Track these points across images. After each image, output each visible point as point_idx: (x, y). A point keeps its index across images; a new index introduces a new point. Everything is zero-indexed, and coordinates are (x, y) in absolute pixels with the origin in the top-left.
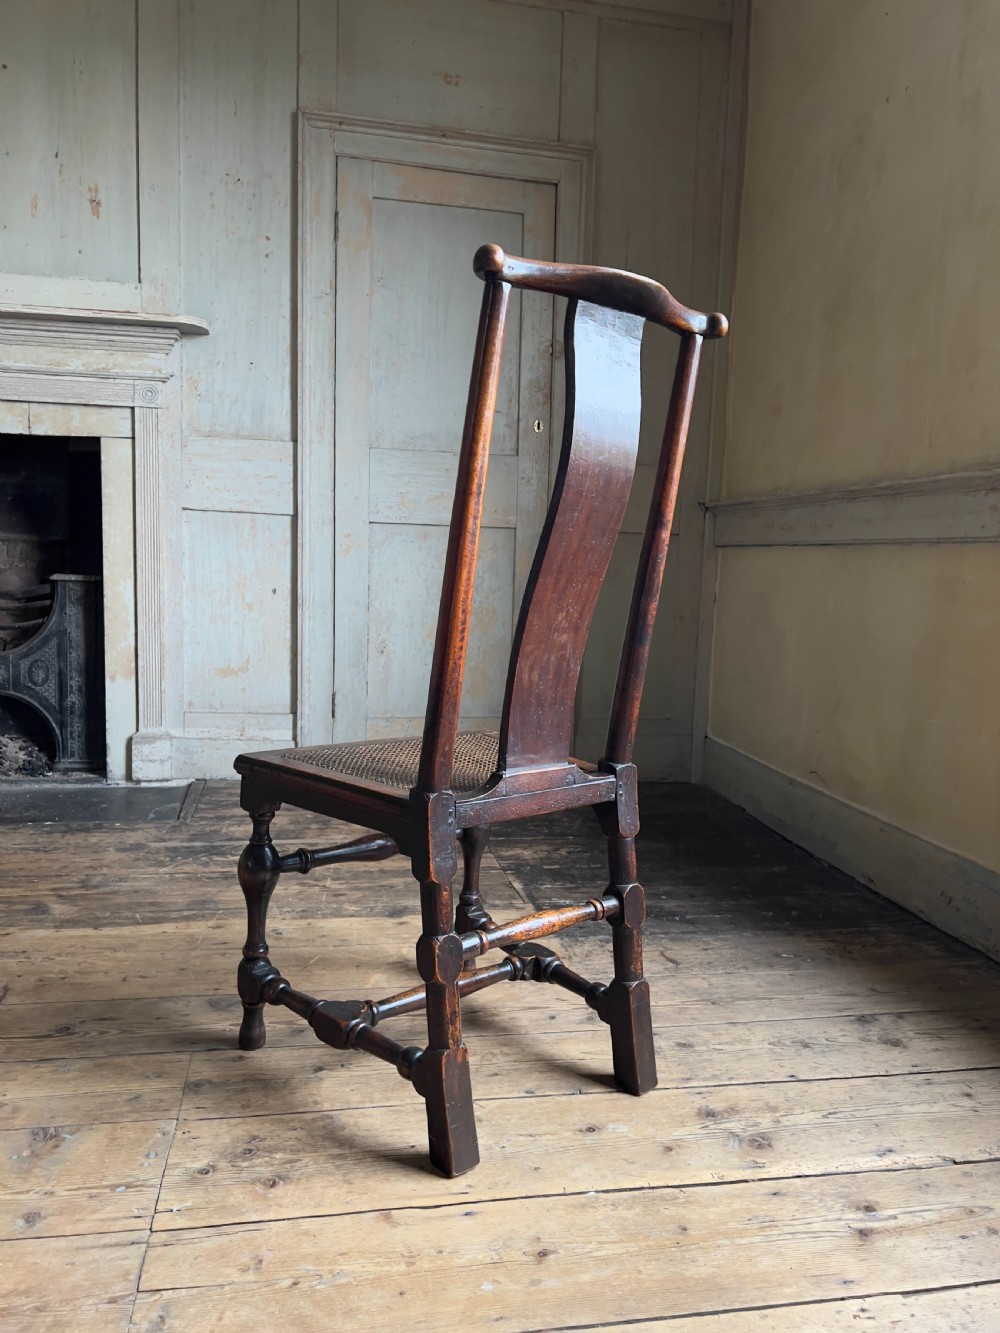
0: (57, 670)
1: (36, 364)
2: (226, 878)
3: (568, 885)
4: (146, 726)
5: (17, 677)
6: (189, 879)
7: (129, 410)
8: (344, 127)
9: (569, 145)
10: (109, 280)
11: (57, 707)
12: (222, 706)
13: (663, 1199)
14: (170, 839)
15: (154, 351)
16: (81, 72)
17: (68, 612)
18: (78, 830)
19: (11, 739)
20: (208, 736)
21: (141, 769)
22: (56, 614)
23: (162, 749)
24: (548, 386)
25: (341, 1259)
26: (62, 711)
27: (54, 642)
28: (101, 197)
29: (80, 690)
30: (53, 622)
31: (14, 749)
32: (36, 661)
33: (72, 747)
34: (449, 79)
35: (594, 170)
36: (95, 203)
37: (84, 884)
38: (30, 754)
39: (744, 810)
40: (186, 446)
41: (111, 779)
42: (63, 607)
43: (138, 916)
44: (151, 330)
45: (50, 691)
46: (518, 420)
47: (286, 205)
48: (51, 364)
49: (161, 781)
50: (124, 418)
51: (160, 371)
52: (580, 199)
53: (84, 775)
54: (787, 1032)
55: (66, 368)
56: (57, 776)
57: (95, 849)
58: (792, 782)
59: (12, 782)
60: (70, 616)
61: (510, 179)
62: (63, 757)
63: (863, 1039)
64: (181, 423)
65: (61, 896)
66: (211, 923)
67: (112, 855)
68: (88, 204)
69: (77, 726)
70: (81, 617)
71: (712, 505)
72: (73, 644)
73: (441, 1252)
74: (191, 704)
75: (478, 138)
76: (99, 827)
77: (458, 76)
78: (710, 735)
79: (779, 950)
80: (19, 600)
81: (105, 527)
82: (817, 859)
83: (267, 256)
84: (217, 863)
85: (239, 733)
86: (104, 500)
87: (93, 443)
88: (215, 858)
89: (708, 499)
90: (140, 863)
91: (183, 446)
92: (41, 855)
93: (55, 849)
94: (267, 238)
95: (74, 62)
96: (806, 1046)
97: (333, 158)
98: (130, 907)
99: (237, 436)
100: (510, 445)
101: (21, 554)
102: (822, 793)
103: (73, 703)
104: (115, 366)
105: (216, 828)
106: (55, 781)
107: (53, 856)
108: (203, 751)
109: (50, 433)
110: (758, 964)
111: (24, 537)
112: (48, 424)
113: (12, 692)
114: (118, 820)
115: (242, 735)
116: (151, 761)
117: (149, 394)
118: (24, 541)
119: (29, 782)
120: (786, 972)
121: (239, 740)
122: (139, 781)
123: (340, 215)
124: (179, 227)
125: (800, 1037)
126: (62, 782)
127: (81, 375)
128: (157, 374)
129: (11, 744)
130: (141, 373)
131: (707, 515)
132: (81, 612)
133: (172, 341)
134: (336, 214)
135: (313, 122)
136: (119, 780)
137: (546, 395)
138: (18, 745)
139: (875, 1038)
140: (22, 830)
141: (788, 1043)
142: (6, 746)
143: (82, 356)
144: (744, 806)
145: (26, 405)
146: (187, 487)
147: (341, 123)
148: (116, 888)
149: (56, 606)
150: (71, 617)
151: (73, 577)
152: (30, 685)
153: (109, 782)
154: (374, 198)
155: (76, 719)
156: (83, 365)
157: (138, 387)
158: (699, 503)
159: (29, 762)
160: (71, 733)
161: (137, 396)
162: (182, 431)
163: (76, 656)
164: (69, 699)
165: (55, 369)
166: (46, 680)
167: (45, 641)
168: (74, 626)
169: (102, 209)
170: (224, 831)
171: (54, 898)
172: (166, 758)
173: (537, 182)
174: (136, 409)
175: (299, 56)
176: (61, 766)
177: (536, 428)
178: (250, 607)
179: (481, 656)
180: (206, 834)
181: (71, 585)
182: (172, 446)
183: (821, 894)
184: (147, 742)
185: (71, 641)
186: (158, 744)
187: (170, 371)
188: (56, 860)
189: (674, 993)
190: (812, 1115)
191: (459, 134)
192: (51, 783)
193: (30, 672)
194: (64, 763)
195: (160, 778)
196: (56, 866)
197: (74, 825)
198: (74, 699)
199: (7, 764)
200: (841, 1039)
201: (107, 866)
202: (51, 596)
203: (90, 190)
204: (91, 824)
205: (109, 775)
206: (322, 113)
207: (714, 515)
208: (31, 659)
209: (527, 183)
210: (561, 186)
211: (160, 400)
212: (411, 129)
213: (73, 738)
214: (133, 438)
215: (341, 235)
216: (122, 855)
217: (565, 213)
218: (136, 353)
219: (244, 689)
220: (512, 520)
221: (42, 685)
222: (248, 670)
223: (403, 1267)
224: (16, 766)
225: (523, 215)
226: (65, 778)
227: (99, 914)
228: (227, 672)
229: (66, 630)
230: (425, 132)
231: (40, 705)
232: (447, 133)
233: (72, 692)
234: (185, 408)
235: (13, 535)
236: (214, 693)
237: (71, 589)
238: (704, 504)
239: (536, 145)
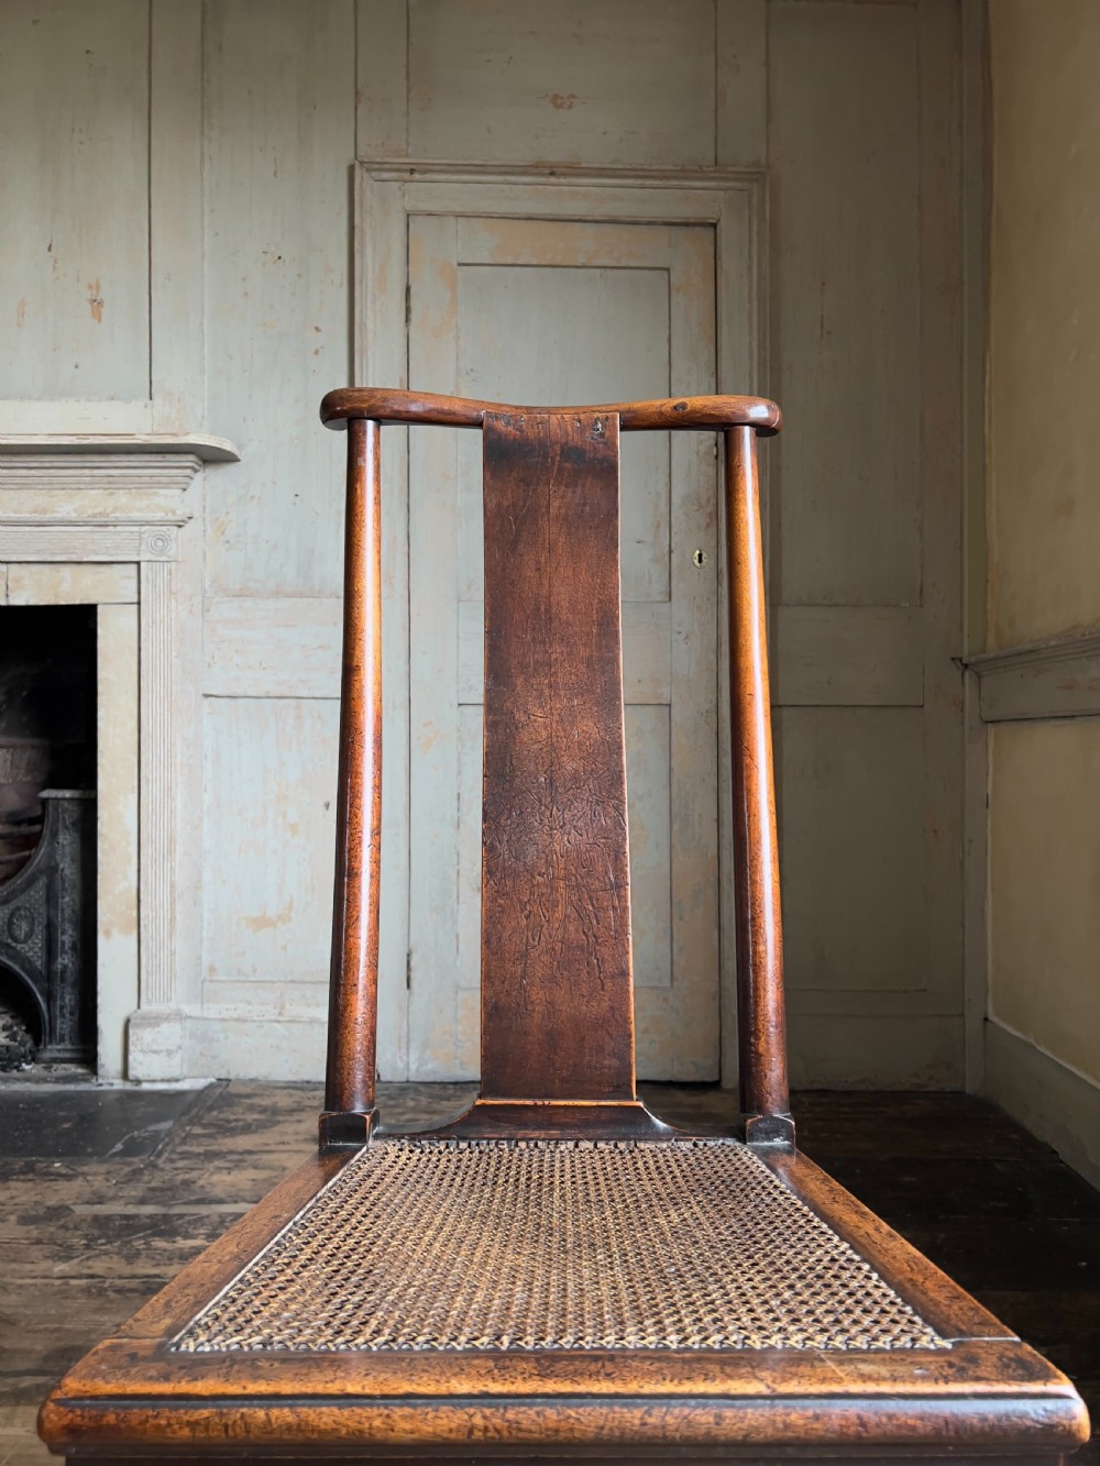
0: (45, 921)
1: (16, 512)
4: (149, 1002)
6: (89, 1290)
7: (135, 567)
8: (417, 176)
9: (730, 169)
10: (112, 399)
11: (44, 972)
12: (255, 971)
14: (112, 1199)
15: (167, 486)
16: (81, 143)
17: (60, 841)
20: (235, 1015)
21: (141, 1063)
22: (46, 844)
23: (169, 1034)
24: (713, 501)
26: (49, 977)
27: (42, 882)
28: (103, 295)
29: (74, 947)
30: (41, 854)
32: (18, 909)
33: (61, 1029)
34: (559, 101)
35: (767, 199)
36: (96, 304)
38: (12, 1037)
40: (208, 611)
41: (103, 1077)
42: (54, 835)
44: (159, 457)
45: (34, 949)
46: (670, 552)
47: (342, 284)
48: (34, 512)
49: (169, 1081)
50: (128, 577)
51: (174, 512)
52: (750, 241)
53: (75, 1070)
55: (54, 515)
56: (35, 1070)
60: (63, 846)
61: (649, 223)
62: (50, 1042)
64: (202, 580)
67: (6, 1231)
68: (88, 305)
69: (68, 998)
71: (973, 659)
72: (67, 885)
74: (212, 969)
75: (601, 172)
76: (26, 1171)
77: (572, 96)
78: (991, 1017)
80: (14, 824)
81: (101, 724)
83: (316, 352)
85: (276, 1012)
86: (101, 688)
87: (88, 612)
89: (966, 653)
90: (35, 1252)
91: (206, 610)
94: (317, 329)
97: (403, 217)
99: (277, 593)
100: (658, 588)
101: (28, 764)
103: (65, 966)
104: (115, 509)
105: (193, 1176)
106: (28, 1080)
108: (227, 1038)
109: (33, 602)
111: (34, 741)
112: (30, 591)
114: (60, 1156)
115: (280, 1014)
116: (155, 1052)
117: (160, 543)
118: (33, 747)
121: (279, 1022)
122: (138, 1082)
123: (412, 291)
124: (202, 324)
126: (39, 1080)
127: (71, 523)
128: (170, 517)
130: (149, 516)
131: (967, 675)
132: (78, 840)
133: (188, 472)
134: (408, 289)
135: (374, 174)
136: (114, 1078)
137: (710, 514)
143: (74, 498)
145: (3, 567)
146: (209, 666)
147: (412, 171)
149: (46, 832)
150: (67, 841)
151: (68, 794)
152: (9, 941)
153: (100, 1081)
154: (460, 264)
155: (68, 989)
156: (75, 510)
157: (144, 536)
158: (953, 659)
159: (8, 1048)
160: (62, 1008)
161: (143, 547)
162: (204, 591)
163: (69, 901)
164: (60, 960)
165: (38, 517)
166: (29, 935)
167: (31, 882)
168: (68, 859)
169: (104, 311)
170: (201, 1182)
172: (174, 1048)
173: (687, 224)
174: (142, 564)
175: (357, 93)
176: (47, 1055)
177: (696, 561)
178: (294, 829)
180: (173, 1188)
181: (66, 804)
182: (191, 612)
184: (150, 1025)
185: (63, 881)
186: (165, 1027)
187: (187, 512)
191: (573, 170)
192: (24, 1082)
193: (10, 923)
194: (52, 1050)
195: (167, 1076)
198: (65, 960)
202: (40, 820)
203: (90, 287)
205: (100, 1072)
206: (386, 159)
207: (979, 677)
208: (12, 906)
209: (673, 228)
210: (722, 226)
211: (172, 550)
212: (504, 170)
213: (63, 1015)
214: (139, 603)
215: (414, 316)
216: (22, 1232)
217: (729, 263)
218: (143, 491)
219: (284, 948)
220: (665, 693)
221: (25, 942)
222: (290, 919)
225: (668, 270)
226: (46, 1073)
228: (261, 922)
229: (57, 866)
230: (525, 170)
231: (23, 969)
232: (557, 170)
233: (63, 952)
234: (208, 560)
235: (18, 741)
236: (244, 953)
237: (65, 811)
238: (961, 660)
239: (684, 173)
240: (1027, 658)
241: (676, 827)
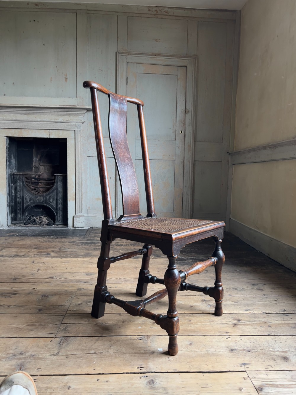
0: (56, 199)
1: (51, 119)
2: (94, 249)
3: (184, 254)
4: (78, 213)
5: (46, 200)
6: (86, 249)
7: (74, 131)
8: (129, 55)
9: (190, 56)
10: (69, 98)
12: (97, 208)
13: (187, 315)
14: (82, 240)
15: (80, 115)
16: (63, 45)
17: (59, 183)
18: (59, 238)
19: (44, 217)
20: (94, 216)
21: (76, 224)
22: (56, 184)
23: (82, 219)
24: (184, 121)
25: (107, 321)
26: (57, 209)
27: (55, 191)
28: (68, 77)
29: (61, 204)
30: (55, 186)
31: (45, 219)
32: (50, 196)
33: (59, 219)
34: (157, 41)
35: (197, 62)
36: (66, 78)
37: (59, 249)
38: (49, 221)
39: (239, 238)
42: (57, 182)
43: (72, 256)
44: (79, 110)
45: (54, 204)
46: (176, 131)
47: (114, 76)
50: (73, 133)
51: (82, 121)
52: (193, 70)
53: (62, 226)
54: (232, 286)
55: (58, 120)
56: (55, 226)
57: (63, 242)
58: (250, 229)
59: (44, 227)
61: (174, 66)
62: (57, 221)
63: (253, 289)
64: (87, 134)
65: (53, 252)
66: (89, 258)
67: (67, 243)
68: (65, 79)
69: (60, 213)
70: (62, 185)
71: (231, 153)
73: (131, 321)
74: (89, 207)
75: (165, 56)
76: (65, 237)
77: (160, 40)
78: (231, 218)
79: (237, 270)
80: (47, 181)
81: (68, 161)
82: (257, 250)
84: (93, 246)
86: (68, 154)
87: (65, 140)
88: (93, 245)
89: (230, 151)
90: (74, 245)
91: (88, 140)
92: (50, 243)
93: (53, 242)
94: (109, 85)
95: (61, 43)
96: (236, 289)
97: (126, 63)
98: (70, 254)
100: (174, 137)
101: (48, 169)
102: (258, 232)
104: (70, 120)
105: (94, 238)
106: (55, 227)
107: (52, 243)
108: (92, 220)
109: (54, 137)
110: (230, 272)
111: (48, 164)
112: (54, 135)
113: (44, 204)
114: (69, 236)
116: (79, 222)
117: (79, 127)
118: (48, 166)
119: (48, 227)
120: (237, 274)
122: (76, 228)
123: (128, 78)
125: (235, 287)
126: (57, 227)
127: (62, 122)
128: (81, 122)
129: (44, 218)
130: (77, 121)
131: (230, 156)
132: (62, 183)
133: (85, 113)
134: (127, 78)
135: (121, 54)
136: (71, 227)
137: (184, 124)
138: (46, 218)
139: (256, 288)
140: (46, 238)
141: (231, 288)
142: (43, 218)
143: (62, 117)
144: (239, 237)
145: (49, 130)
146: (88, 151)
147: (128, 54)
148: (67, 250)
150: (60, 185)
151: (60, 175)
152: (49, 202)
154: (137, 73)
155: (60, 212)
156: (63, 120)
157: (76, 125)
158: (227, 152)
159: (49, 223)
161: (76, 127)
162: (87, 136)
163: (61, 195)
165: (55, 121)
166: (53, 201)
167: (53, 191)
168: (60, 187)
169: (68, 80)
170: (96, 239)
171: (52, 252)
172: (82, 222)
173: (181, 66)
174: (76, 131)
175: (117, 37)
176: (56, 224)
177: (181, 133)
179: (166, 195)
180: (91, 239)
181: (59, 176)
182: (85, 140)
183: (254, 258)
184: (78, 217)
185: (59, 191)
186: (81, 218)
187: (84, 121)
188: (53, 244)
189: (205, 277)
190: (232, 302)
191: (159, 55)
192: (54, 228)
193: (49, 199)
194: (57, 223)
195: (81, 227)
196: (53, 245)
197: (58, 237)
198: (60, 206)
199: (43, 223)
200: (246, 288)
201: (66, 246)
202: (54, 179)
203: (65, 75)
204: (63, 237)
205: (68, 226)
206: (123, 52)
207: (232, 156)
208: (49, 196)
209: (178, 67)
210: (188, 67)
211: (82, 128)
212: (146, 54)
213: (59, 216)
214: (75, 138)
215: (128, 83)
216: (70, 244)
217: (188, 75)
218: (76, 116)
220: (174, 158)
221: (52, 202)
223: (121, 323)
224: (45, 223)
225: (177, 75)
226: (57, 226)
227: (62, 256)
228: (98, 199)
229: (58, 188)
230: (150, 55)
231: (51, 207)
232: (156, 55)
233: (59, 204)
234: (88, 130)
235: (46, 164)
236: (95, 205)
237: (59, 178)
238: (229, 153)
239: (181, 56)
240: (239, 153)
241: (175, 183)
